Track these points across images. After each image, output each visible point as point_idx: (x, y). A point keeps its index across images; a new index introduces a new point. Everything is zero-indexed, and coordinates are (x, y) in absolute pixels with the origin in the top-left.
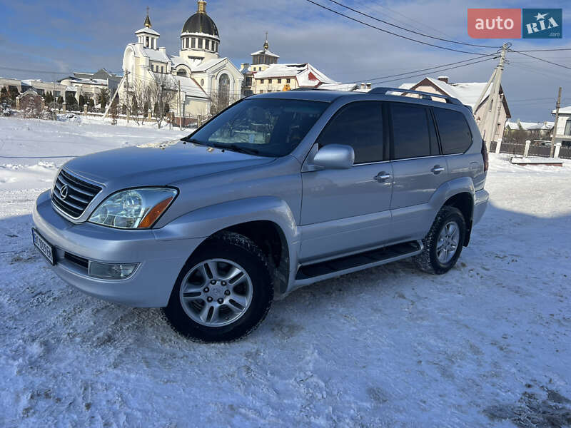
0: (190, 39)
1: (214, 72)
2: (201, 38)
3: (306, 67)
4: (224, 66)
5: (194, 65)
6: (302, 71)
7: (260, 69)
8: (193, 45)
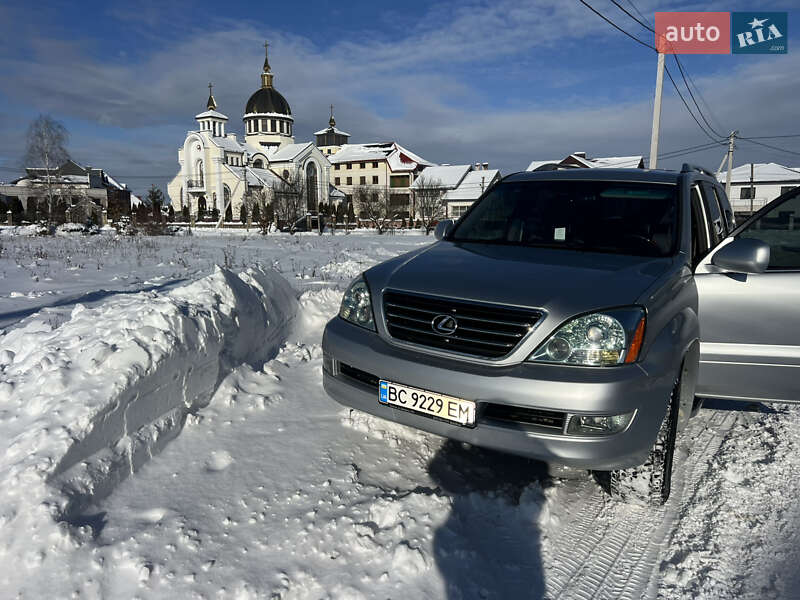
0: (260, 121)
1: (300, 161)
2: (273, 120)
3: (393, 147)
4: (310, 152)
5: (270, 153)
6: (390, 152)
7: (329, 151)
8: (265, 128)
